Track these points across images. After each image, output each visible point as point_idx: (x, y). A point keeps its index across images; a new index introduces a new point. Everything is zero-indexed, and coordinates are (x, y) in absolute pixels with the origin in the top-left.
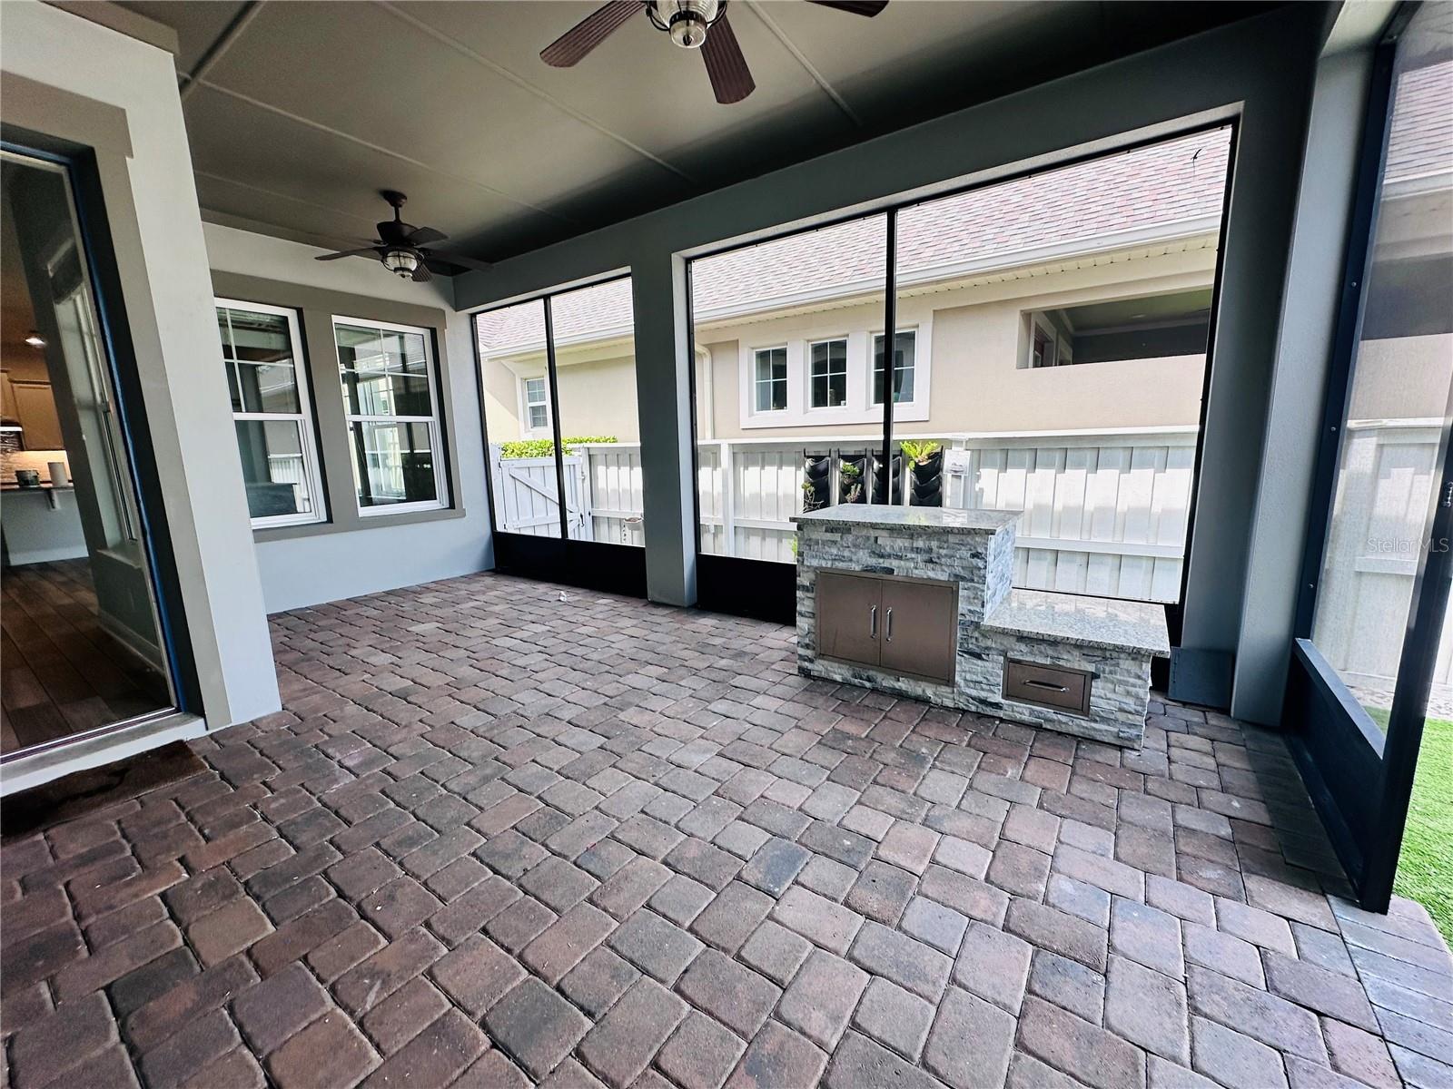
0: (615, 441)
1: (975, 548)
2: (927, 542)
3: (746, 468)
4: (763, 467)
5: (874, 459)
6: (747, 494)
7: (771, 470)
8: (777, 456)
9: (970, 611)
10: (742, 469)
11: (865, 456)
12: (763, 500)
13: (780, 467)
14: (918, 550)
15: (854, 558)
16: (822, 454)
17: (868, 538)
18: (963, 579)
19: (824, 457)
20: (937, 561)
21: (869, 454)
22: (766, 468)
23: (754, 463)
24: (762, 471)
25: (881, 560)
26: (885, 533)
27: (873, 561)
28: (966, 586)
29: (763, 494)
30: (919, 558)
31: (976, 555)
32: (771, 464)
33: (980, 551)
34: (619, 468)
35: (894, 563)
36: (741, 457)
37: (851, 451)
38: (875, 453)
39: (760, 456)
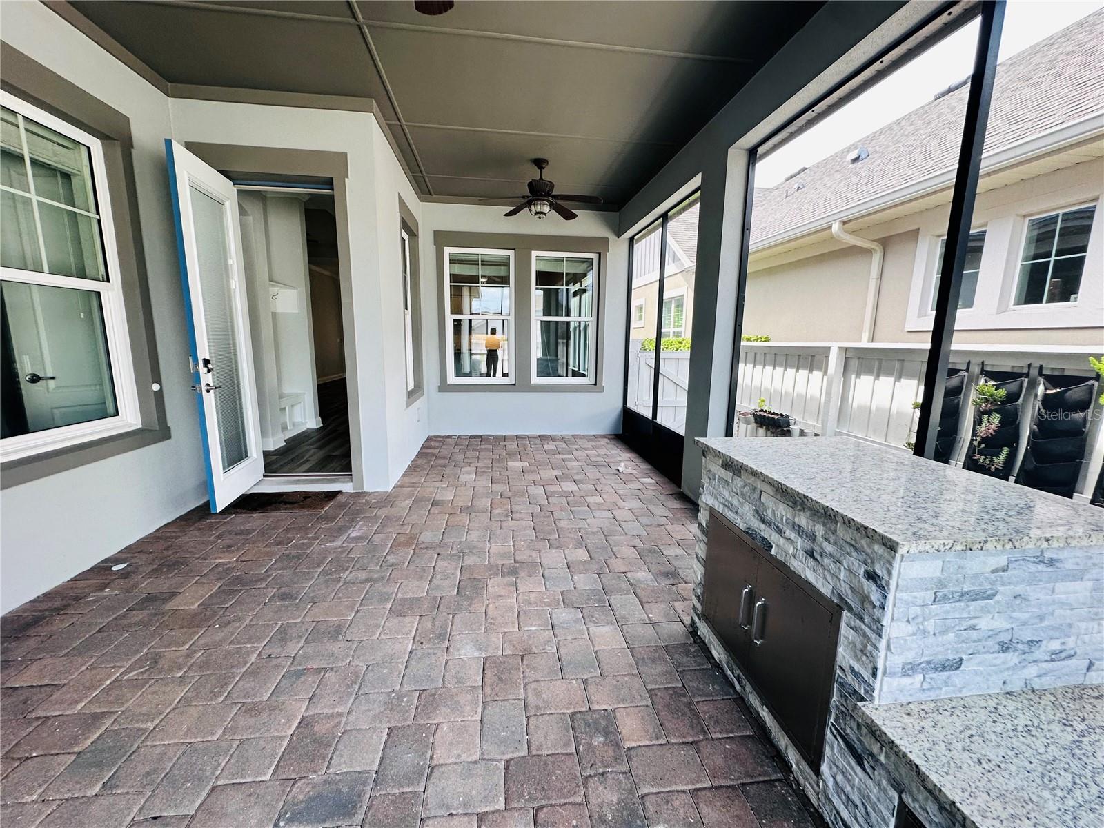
0: (767, 340)
1: (873, 562)
2: (811, 523)
3: (858, 376)
4: (877, 377)
5: (1042, 380)
6: (855, 406)
7: (886, 382)
8: (897, 365)
9: (852, 669)
10: (853, 376)
11: (1027, 375)
12: (872, 415)
13: (898, 378)
14: (798, 529)
15: (740, 510)
16: (958, 367)
17: (754, 489)
18: (850, 609)
19: (960, 370)
20: (818, 557)
21: (1034, 372)
22: (881, 378)
23: (869, 371)
24: (876, 381)
25: (763, 527)
26: (770, 490)
27: (756, 524)
28: (852, 624)
29: (873, 408)
30: (800, 543)
31: (872, 576)
32: (889, 374)
33: (879, 573)
34: (754, 366)
35: (773, 537)
36: (854, 363)
37: (1005, 366)
38: (1044, 372)
39: (877, 364)
